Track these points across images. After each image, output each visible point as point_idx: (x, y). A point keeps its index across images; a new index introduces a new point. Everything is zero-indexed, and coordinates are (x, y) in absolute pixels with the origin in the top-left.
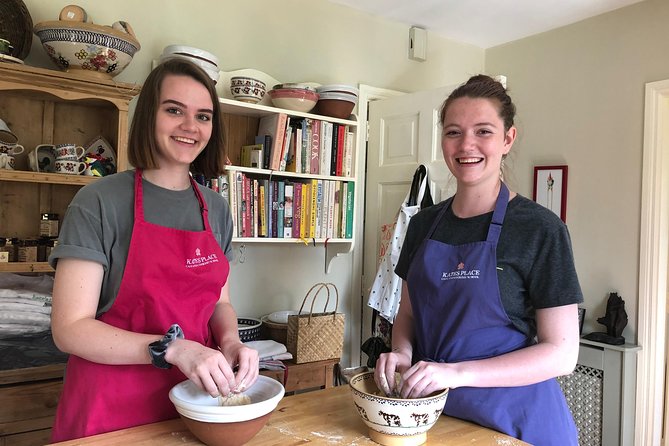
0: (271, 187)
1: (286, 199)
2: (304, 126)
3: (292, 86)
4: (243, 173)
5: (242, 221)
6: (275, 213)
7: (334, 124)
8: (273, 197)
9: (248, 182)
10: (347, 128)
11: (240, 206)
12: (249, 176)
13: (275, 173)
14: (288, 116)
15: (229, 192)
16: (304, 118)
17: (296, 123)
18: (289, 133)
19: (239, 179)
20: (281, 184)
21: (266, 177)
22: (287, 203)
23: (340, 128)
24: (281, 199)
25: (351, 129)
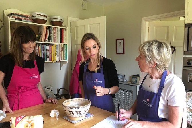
0: (42, 47)
1: (47, 50)
2: (51, 29)
6: (44, 54)
7: (60, 28)
8: (43, 49)
13: (43, 43)
16: (51, 27)
20: (45, 46)
22: (47, 51)
23: (62, 29)
24: (45, 50)
25: (65, 30)
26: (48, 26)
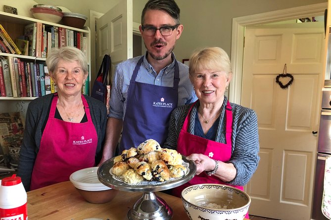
0: (35, 67)
1: (45, 74)
2: (53, 31)
3: (42, 6)
4: (18, 58)
5: (20, 87)
6: (39, 82)
7: (75, 31)
8: (37, 73)
9: (22, 64)
10: (82, 34)
11: (18, 78)
12: (21, 60)
13: (38, 59)
14: (43, 24)
15: (9, 69)
16: (52, 26)
17: (48, 28)
18: (45, 35)
19: (16, 61)
20: (41, 66)
21: (32, 61)
22: (46, 77)
23: (78, 34)
24: (42, 74)
25: (84, 35)
26: (44, 24)
